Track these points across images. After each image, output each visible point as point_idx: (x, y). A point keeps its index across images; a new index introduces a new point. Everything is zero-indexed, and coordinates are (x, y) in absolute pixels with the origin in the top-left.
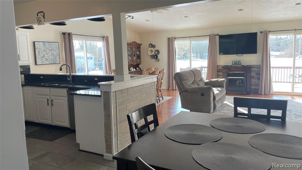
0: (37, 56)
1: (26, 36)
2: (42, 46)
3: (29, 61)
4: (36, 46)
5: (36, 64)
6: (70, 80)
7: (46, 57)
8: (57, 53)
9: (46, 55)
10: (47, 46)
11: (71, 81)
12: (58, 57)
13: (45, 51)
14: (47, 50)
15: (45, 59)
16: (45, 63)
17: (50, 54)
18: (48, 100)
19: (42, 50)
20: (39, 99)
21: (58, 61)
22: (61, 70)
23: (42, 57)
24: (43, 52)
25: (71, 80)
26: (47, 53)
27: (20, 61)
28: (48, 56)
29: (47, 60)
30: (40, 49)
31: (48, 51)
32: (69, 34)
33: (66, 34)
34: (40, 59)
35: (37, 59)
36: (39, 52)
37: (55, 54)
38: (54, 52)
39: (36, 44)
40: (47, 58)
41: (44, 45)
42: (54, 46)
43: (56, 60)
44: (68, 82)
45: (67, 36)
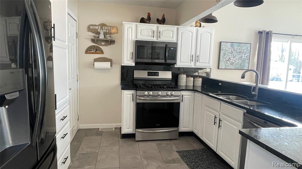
0: (221, 59)
1: (211, 34)
2: (229, 47)
3: (209, 63)
4: (222, 47)
5: (218, 68)
6: (254, 95)
7: (231, 61)
8: (246, 57)
9: (232, 59)
10: (236, 47)
11: (257, 96)
12: (247, 61)
13: (232, 53)
14: (235, 52)
15: (230, 63)
16: (230, 67)
17: (237, 57)
18: (215, 117)
19: (229, 52)
20: (207, 112)
21: (246, 66)
22: (243, 77)
23: (227, 60)
24: (229, 54)
25: (257, 94)
26: (235, 56)
27: (199, 62)
28: (234, 59)
29: (232, 64)
30: (226, 50)
31: (236, 54)
32: (268, 33)
33: (263, 33)
34: (224, 62)
35: (220, 62)
36: (225, 54)
37: (243, 57)
38: (243, 56)
39: (222, 45)
40: (233, 61)
41: (232, 46)
42: (245, 47)
43: (244, 66)
44: (251, 97)
45: (264, 35)
